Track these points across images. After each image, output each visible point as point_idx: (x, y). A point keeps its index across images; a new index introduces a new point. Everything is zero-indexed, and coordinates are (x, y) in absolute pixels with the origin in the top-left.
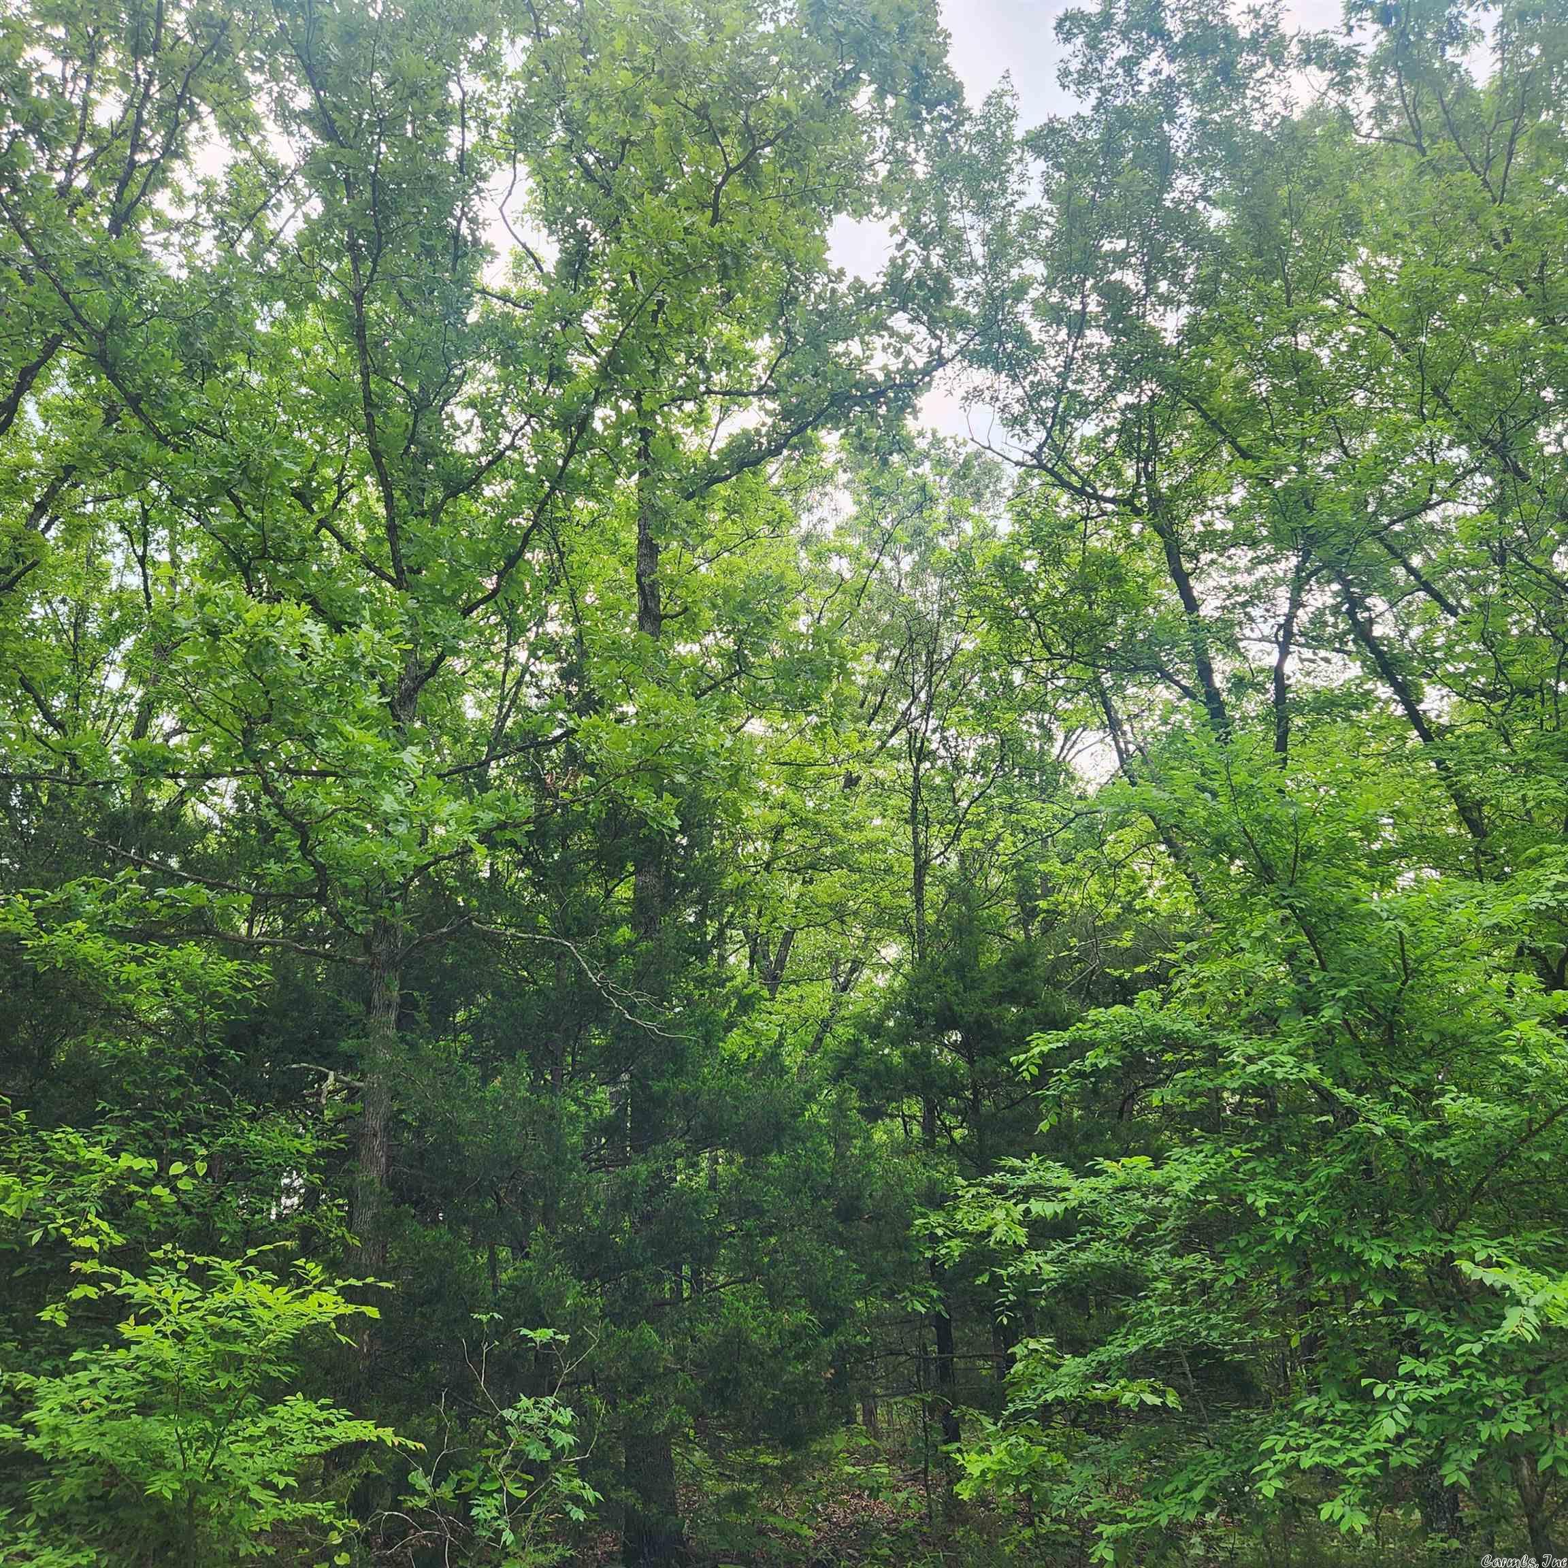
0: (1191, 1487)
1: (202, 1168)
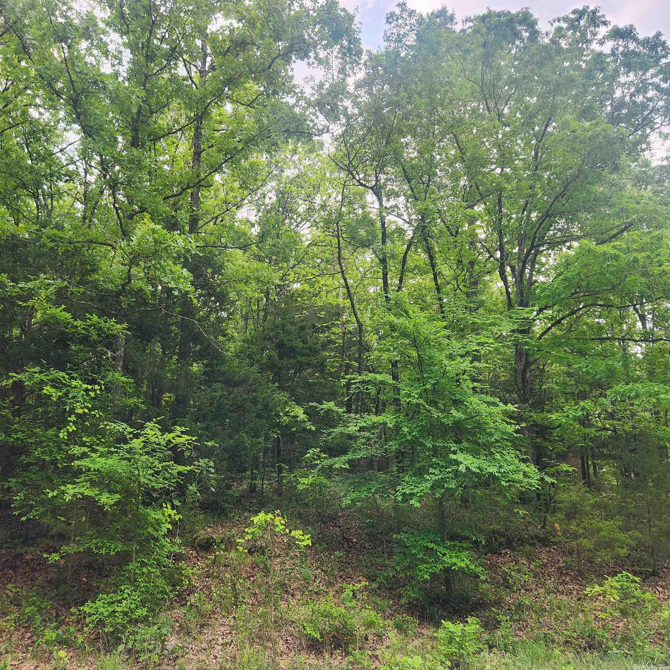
1: (103, 387)
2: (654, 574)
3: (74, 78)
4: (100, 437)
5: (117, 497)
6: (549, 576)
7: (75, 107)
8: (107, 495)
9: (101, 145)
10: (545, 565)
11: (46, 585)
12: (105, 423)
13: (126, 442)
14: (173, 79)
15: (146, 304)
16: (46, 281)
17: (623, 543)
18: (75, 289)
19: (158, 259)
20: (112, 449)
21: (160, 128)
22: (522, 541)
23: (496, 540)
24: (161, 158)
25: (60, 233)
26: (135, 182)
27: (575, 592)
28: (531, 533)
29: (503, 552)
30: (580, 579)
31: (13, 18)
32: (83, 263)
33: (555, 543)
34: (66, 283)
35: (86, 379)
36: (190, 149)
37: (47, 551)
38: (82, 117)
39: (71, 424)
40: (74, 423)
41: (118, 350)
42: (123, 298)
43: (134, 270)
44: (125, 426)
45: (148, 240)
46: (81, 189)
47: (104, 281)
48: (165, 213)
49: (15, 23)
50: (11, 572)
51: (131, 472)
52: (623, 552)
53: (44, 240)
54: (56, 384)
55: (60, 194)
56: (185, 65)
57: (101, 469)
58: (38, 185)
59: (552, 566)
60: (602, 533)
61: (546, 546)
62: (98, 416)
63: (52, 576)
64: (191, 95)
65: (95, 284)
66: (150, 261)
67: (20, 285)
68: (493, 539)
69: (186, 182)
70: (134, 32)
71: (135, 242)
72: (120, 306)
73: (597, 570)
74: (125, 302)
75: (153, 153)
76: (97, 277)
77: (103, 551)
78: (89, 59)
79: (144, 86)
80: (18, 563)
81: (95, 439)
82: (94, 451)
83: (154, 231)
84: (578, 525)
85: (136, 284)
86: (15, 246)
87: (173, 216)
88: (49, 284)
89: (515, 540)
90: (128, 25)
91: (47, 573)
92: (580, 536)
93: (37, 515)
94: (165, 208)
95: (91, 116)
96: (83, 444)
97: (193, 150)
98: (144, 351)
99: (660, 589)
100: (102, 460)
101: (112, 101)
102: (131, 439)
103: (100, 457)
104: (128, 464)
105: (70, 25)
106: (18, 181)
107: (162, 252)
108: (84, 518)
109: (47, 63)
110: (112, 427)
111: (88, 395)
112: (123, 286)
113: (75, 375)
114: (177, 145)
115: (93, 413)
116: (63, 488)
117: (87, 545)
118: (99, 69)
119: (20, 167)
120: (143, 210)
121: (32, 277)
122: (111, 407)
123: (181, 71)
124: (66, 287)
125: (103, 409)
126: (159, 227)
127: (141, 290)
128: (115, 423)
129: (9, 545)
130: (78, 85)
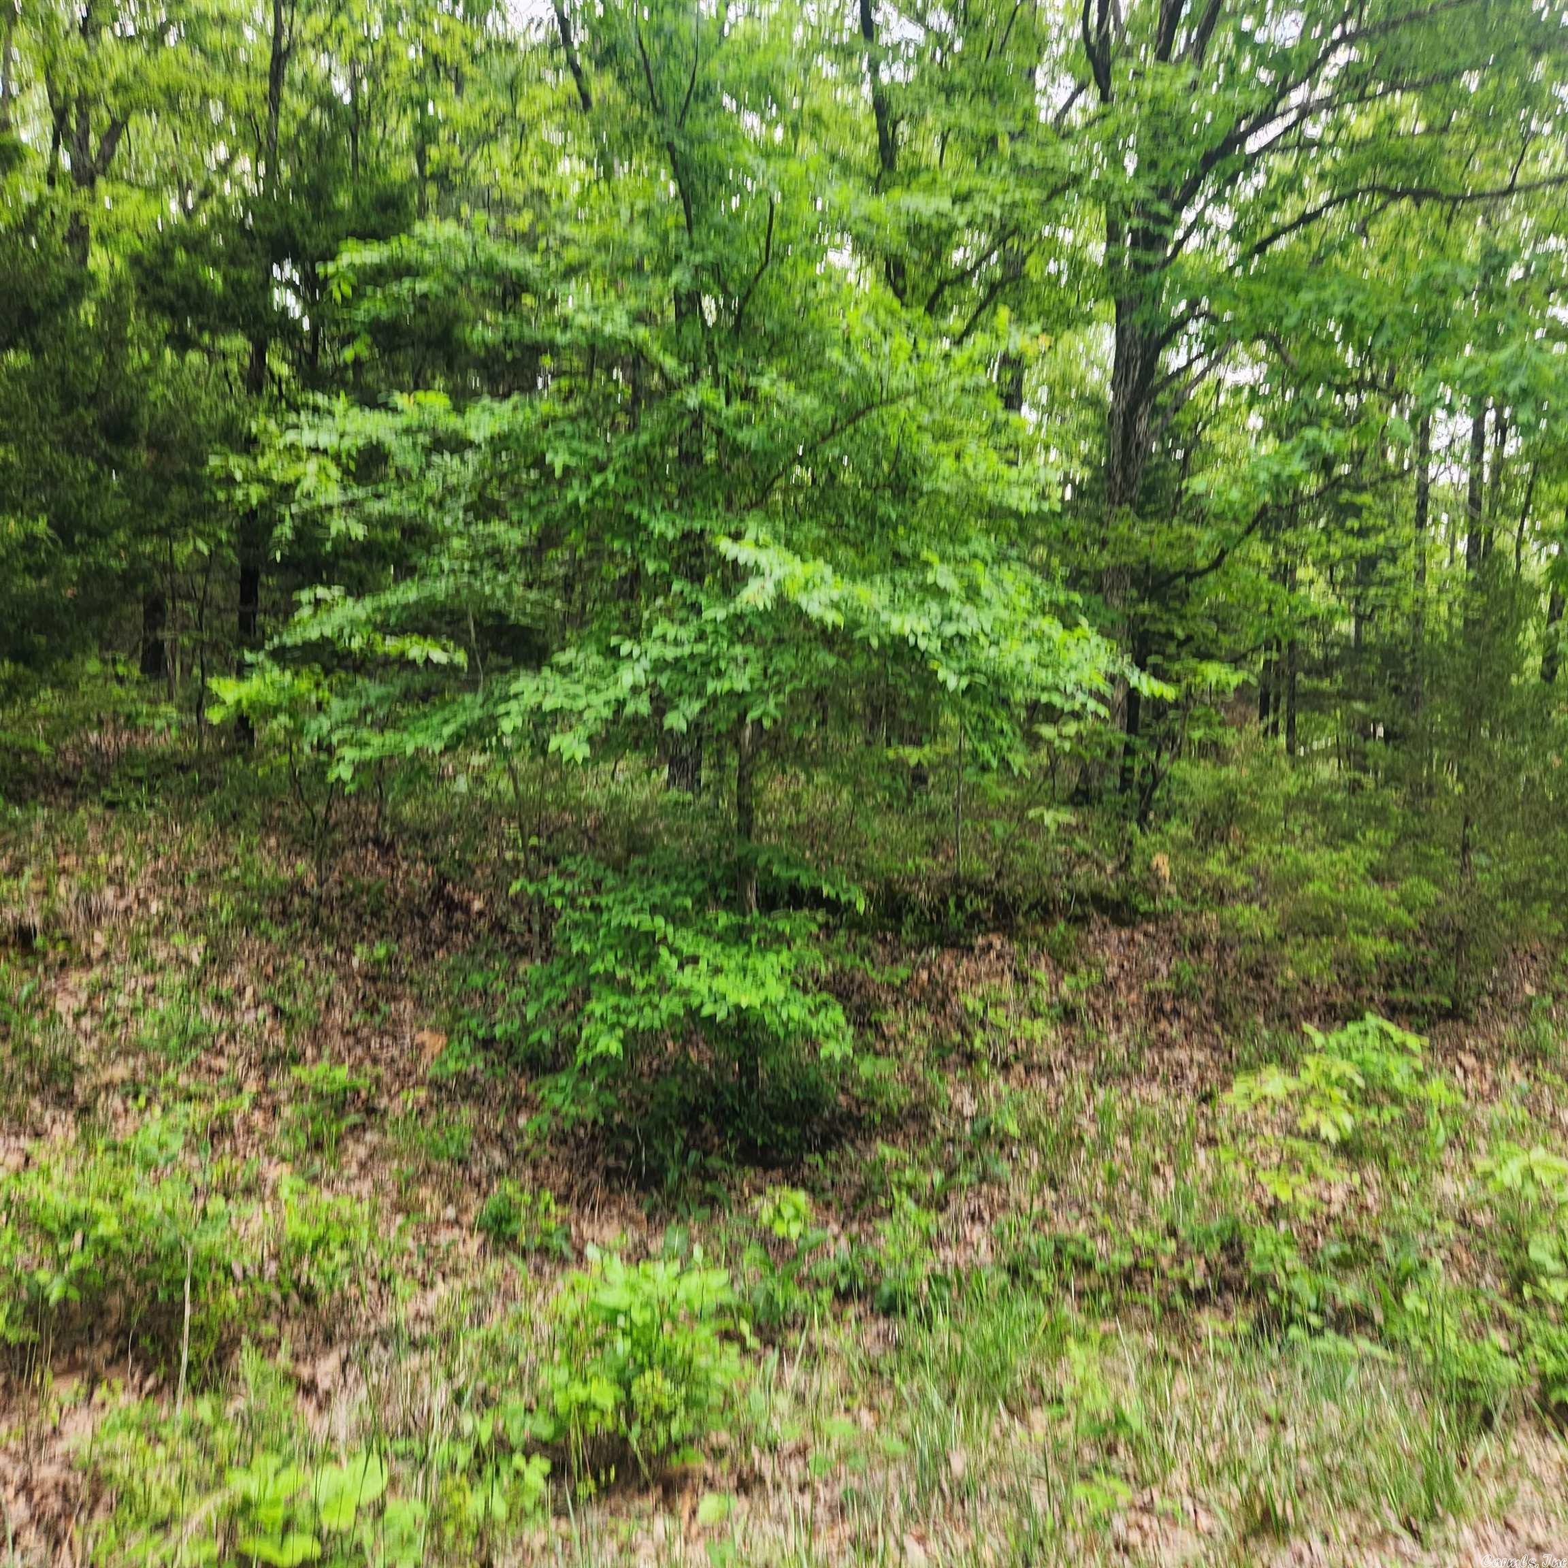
0: (446, 722)
2: (1454, 1013)
6: (1117, 1018)
10: (1111, 986)
17: (1377, 919)
22: (1045, 910)
23: (960, 906)
27: (1193, 1075)
28: (1081, 885)
29: (980, 941)
30: (1217, 1028)
33: (1148, 916)
52: (1372, 947)
59: (1130, 988)
60: (1312, 888)
61: (1120, 923)
68: (952, 903)
73: (1272, 1001)
84: (1233, 860)
89: (1025, 907)
92: (1234, 896)
99: (1469, 1061)
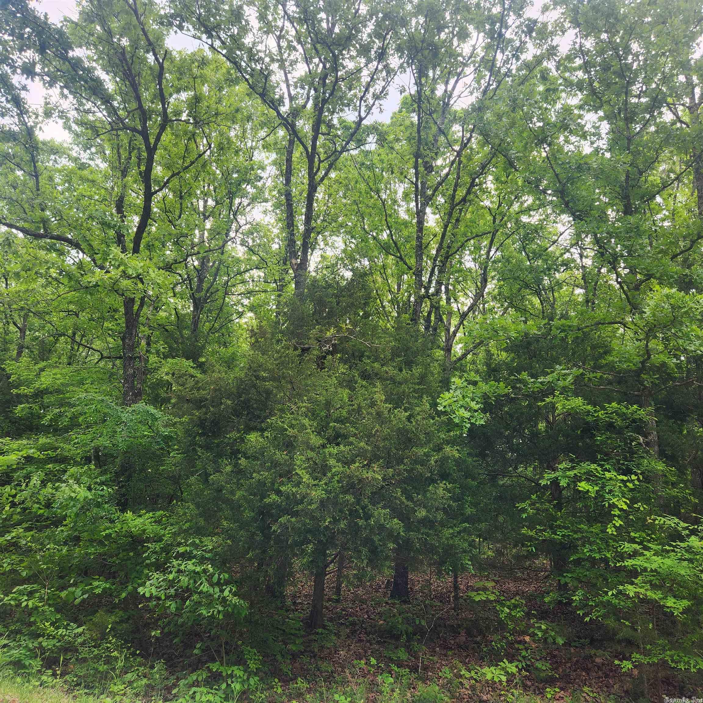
1: (641, 477)
3: (558, 170)
4: (650, 532)
5: (685, 603)
7: (562, 198)
8: (674, 600)
9: (594, 224)
11: (623, 695)
12: (652, 517)
13: (682, 540)
14: (662, 128)
15: (674, 379)
16: (563, 372)
18: (592, 375)
19: (679, 326)
20: (667, 548)
21: (653, 185)
24: (659, 216)
25: (568, 323)
26: (636, 250)
31: (497, 141)
32: (593, 347)
34: (581, 371)
35: (619, 469)
36: (692, 195)
37: (616, 657)
38: (571, 205)
39: (616, 518)
40: (619, 516)
41: (649, 434)
42: (645, 377)
43: (652, 344)
44: (676, 520)
45: (663, 307)
46: (578, 274)
47: (620, 362)
48: (676, 273)
49: (500, 145)
50: (584, 674)
51: (695, 575)
53: (554, 332)
54: (589, 477)
55: (559, 284)
56: (670, 109)
57: (659, 570)
58: (539, 281)
62: (642, 509)
63: (628, 686)
64: (684, 137)
65: (611, 367)
66: (669, 330)
67: (539, 380)
69: (695, 232)
70: (608, 102)
71: (648, 313)
72: (643, 385)
74: (647, 380)
75: (648, 215)
76: (611, 358)
77: (682, 666)
78: (568, 148)
79: (629, 149)
80: (590, 666)
81: (644, 535)
82: (647, 549)
83: (668, 296)
85: (657, 359)
86: (529, 343)
87: (686, 275)
88: (565, 375)
90: (600, 98)
91: (621, 681)
93: (599, 616)
94: (675, 268)
95: (579, 200)
96: (632, 541)
97: (696, 194)
98: (681, 432)
100: (658, 559)
101: (597, 177)
102: (688, 536)
103: (654, 555)
104: (691, 565)
105: (548, 124)
106: (521, 283)
107: (682, 317)
108: (651, 626)
109: (532, 168)
110: (662, 522)
111: (626, 486)
112: (643, 363)
113: (607, 467)
114: (675, 197)
115: (636, 506)
116: (621, 588)
117: (661, 656)
118: (580, 153)
119: (521, 270)
120: (649, 276)
121: (549, 370)
122: (655, 499)
123: (668, 117)
124: (582, 374)
125: (647, 501)
126: (674, 290)
127: (664, 364)
128: (664, 517)
129: (577, 644)
130: (563, 176)
